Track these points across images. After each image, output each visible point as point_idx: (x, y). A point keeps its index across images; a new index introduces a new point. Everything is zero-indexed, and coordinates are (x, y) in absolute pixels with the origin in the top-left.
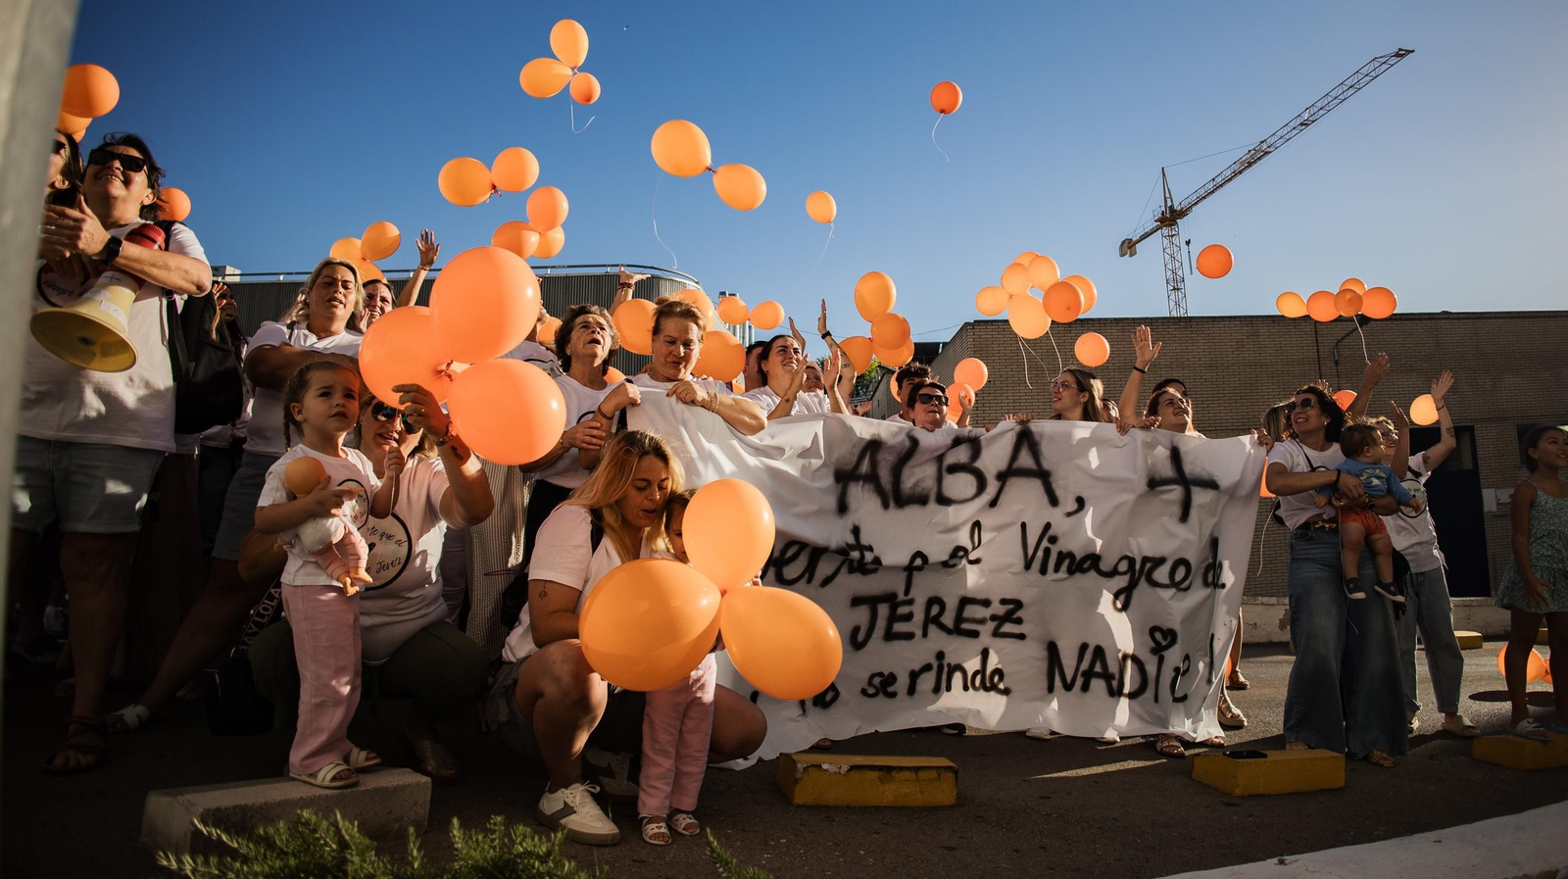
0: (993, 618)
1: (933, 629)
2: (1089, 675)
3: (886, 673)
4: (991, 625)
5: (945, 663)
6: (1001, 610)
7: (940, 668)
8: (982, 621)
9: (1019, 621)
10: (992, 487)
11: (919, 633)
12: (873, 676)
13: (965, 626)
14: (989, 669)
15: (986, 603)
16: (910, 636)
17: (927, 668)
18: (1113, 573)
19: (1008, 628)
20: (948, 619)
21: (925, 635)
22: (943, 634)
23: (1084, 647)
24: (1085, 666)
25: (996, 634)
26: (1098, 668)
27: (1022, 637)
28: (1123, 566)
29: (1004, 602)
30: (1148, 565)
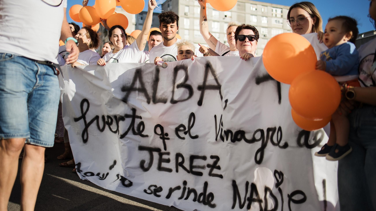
0: (209, 166)
1: (180, 168)
2: (251, 200)
3: (158, 186)
4: (208, 170)
5: (187, 187)
6: (211, 161)
7: (185, 189)
8: (203, 168)
9: (219, 168)
10: (197, 94)
11: (174, 169)
12: (151, 186)
13: (194, 170)
14: (207, 193)
15: (204, 158)
16: (170, 170)
17: (178, 188)
18: (253, 140)
19: (215, 171)
20: (187, 164)
21: (177, 171)
22: (185, 172)
23: (247, 183)
24: (248, 195)
25: (210, 174)
26: (255, 197)
27: (221, 176)
28: (258, 136)
29: (212, 157)
30: (271, 133)
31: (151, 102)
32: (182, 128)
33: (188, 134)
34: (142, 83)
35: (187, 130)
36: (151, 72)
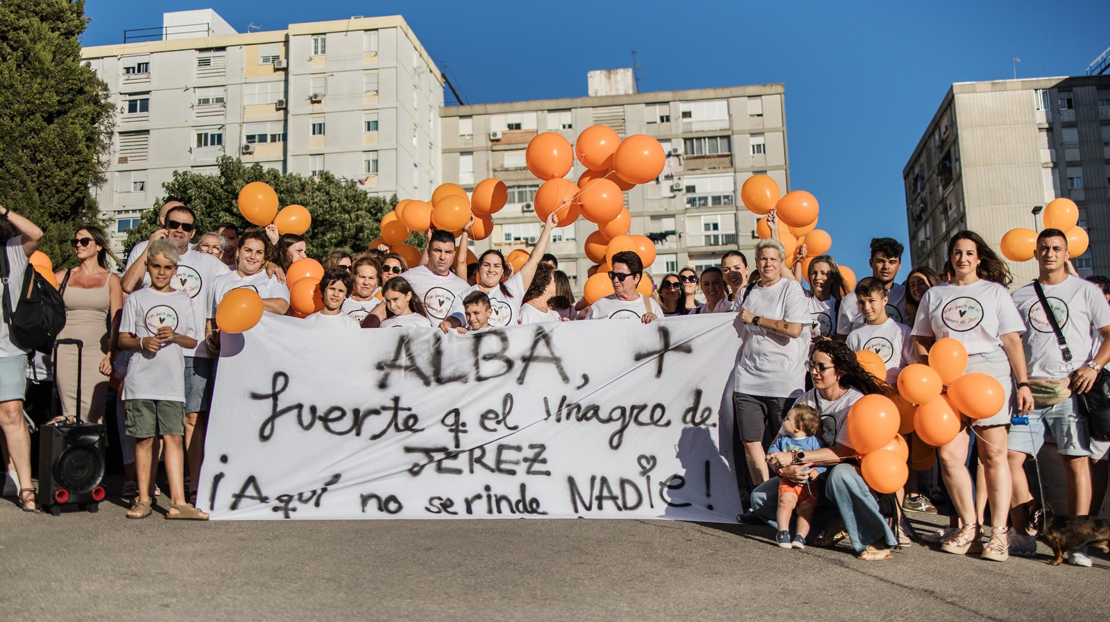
0: (526, 460)
1: (477, 466)
2: (600, 498)
3: (444, 498)
4: (525, 466)
5: (492, 493)
6: (530, 453)
7: (489, 497)
8: (517, 463)
9: (544, 461)
10: (518, 368)
11: (466, 469)
12: (432, 499)
13: (503, 466)
15: (519, 449)
16: (459, 472)
17: (479, 497)
18: (610, 420)
19: (537, 467)
20: (490, 459)
21: (472, 471)
22: (488, 472)
23: (593, 479)
24: (596, 492)
25: (529, 472)
26: (606, 493)
27: (548, 473)
28: (617, 414)
29: (532, 447)
30: (636, 411)
31: (433, 384)
32: (491, 416)
33: (502, 424)
34: (411, 357)
35: (501, 417)
36: (427, 341)
